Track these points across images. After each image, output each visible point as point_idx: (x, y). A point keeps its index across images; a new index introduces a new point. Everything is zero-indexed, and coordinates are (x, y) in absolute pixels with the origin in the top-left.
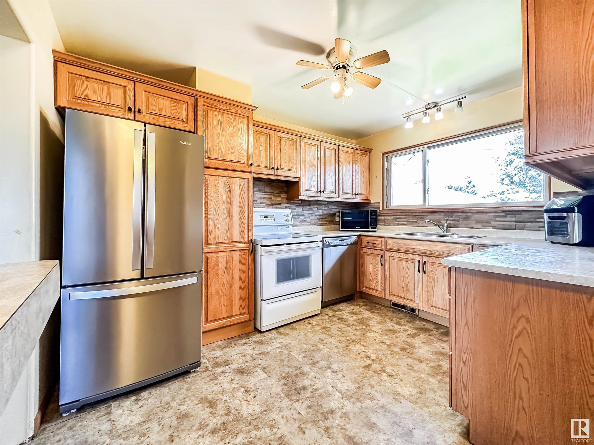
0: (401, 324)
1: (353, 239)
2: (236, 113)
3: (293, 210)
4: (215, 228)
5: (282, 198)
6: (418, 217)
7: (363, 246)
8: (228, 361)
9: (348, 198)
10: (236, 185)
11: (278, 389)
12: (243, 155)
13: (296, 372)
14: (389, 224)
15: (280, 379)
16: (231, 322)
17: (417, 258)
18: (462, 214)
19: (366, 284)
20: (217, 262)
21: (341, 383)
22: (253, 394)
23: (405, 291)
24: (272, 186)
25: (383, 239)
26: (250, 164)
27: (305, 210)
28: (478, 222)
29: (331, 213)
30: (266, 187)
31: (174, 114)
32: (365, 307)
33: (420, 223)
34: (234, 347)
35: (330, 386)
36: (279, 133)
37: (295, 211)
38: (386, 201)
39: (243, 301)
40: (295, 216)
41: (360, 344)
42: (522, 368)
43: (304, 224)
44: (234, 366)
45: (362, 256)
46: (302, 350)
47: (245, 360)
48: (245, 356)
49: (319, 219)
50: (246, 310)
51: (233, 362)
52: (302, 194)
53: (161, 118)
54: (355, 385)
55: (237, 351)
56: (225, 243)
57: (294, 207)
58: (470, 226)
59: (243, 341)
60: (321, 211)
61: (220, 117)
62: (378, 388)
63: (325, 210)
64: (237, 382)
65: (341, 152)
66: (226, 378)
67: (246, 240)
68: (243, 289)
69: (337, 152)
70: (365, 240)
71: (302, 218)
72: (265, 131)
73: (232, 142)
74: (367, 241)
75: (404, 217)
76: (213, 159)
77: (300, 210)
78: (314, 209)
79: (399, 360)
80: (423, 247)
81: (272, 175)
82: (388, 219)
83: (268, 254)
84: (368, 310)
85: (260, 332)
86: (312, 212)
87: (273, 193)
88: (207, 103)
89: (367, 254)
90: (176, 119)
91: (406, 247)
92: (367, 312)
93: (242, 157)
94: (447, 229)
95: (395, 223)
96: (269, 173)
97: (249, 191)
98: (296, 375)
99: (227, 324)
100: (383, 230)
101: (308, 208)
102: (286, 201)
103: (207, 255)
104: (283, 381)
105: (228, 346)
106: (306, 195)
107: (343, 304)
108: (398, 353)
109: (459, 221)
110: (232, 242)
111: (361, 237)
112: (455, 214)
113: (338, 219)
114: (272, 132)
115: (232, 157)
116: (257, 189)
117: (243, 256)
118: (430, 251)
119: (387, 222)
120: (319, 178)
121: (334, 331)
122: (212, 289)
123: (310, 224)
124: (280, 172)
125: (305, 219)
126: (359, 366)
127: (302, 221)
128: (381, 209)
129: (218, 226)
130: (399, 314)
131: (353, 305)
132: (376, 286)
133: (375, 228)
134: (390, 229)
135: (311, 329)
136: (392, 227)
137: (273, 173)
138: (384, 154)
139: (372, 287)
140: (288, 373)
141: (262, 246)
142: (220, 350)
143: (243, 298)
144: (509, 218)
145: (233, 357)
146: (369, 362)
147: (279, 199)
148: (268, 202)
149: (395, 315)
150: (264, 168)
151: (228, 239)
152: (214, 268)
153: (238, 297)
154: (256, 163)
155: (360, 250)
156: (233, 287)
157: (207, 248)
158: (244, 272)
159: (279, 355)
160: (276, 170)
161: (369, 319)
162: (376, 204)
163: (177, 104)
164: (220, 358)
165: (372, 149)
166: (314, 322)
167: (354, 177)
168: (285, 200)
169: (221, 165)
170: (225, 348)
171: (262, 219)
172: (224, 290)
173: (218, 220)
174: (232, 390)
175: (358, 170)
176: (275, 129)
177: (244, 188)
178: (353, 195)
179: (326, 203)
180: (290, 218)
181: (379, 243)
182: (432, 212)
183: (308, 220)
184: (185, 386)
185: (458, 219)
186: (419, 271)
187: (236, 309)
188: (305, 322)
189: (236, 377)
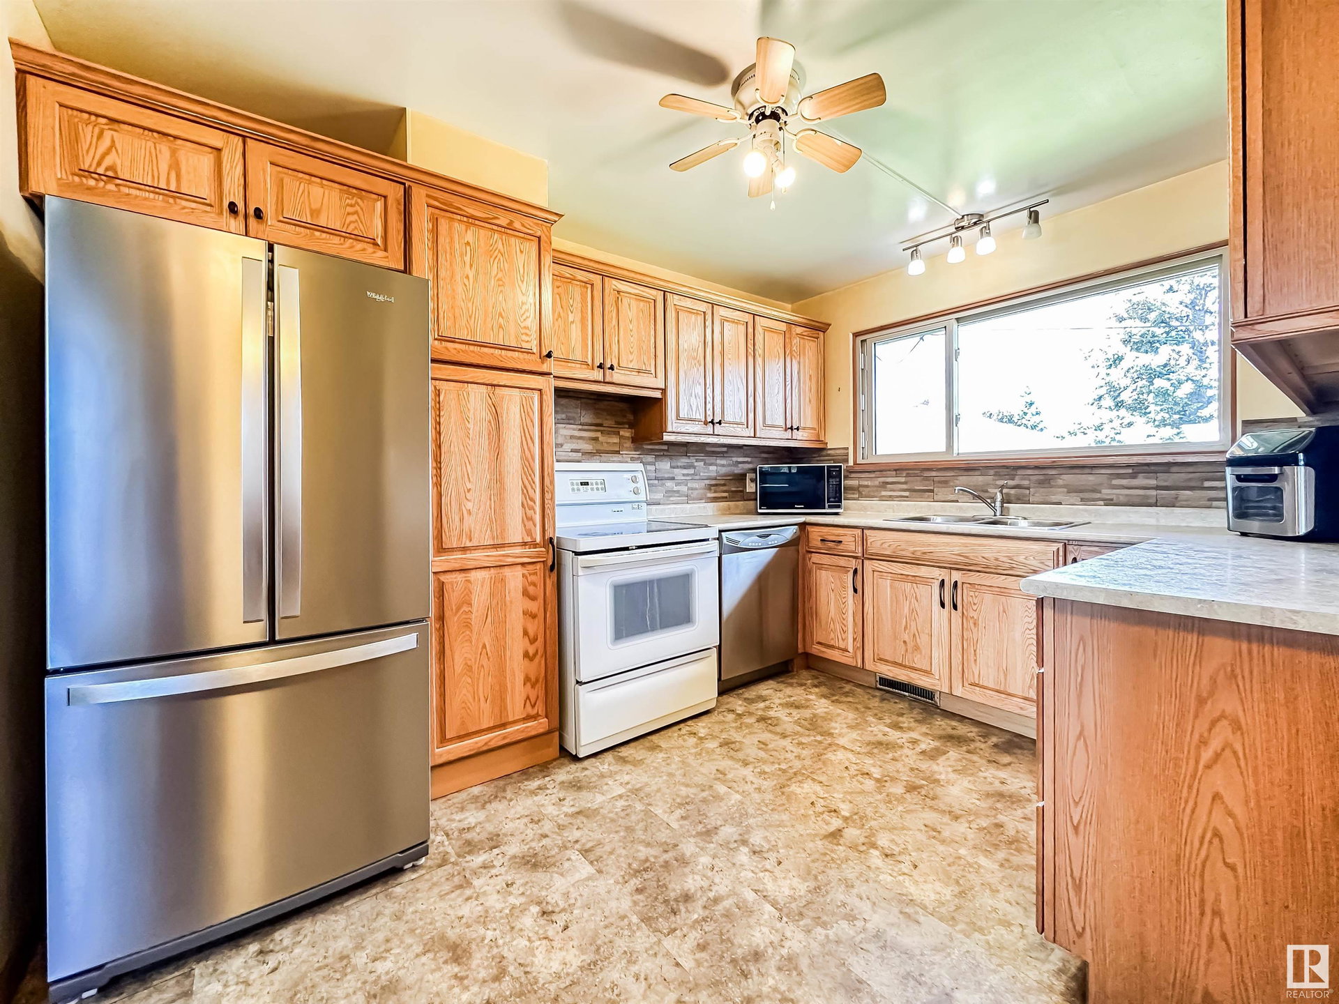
0: (901, 728)
1: (790, 533)
2: (510, 227)
3: (649, 467)
4: (460, 509)
5: (621, 437)
6: (936, 479)
7: (813, 547)
8: (498, 835)
9: (777, 438)
10: (513, 404)
11: (623, 902)
12: (527, 331)
13: (666, 857)
14: (869, 496)
15: (626, 878)
16: (504, 738)
17: (938, 574)
18: (1036, 472)
19: (819, 636)
20: (467, 594)
21: (775, 879)
22: (561, 919)
23: (910, 650)
24: (598, 409)
25: (859, 531)
26: (545, 353)
27: (677, 467)
28: (1072, 490)
29: (736, 472)
30: (583, 413)
31: (352, 227)
32: (817, 690)
33: (941, 493)
34: (511, 800)
35: (749, 889)
36: (614, 282)
37: (652, 468)
38: (862, 442)
39: (533, 686)
40: (655, 480)
41: (813, 780)
42: (1221, 841)
43: (675, 498)
44: (513, 849)
45: (810, 572)
46: (678, 800)
47: (540, 832)
48: (539, 821)
49: (710, 487)
50: (540, 708)
51: (510, 838)
52: (669, 429)
53: (317, 234)
54: (807, 884)
55: (519, 809)
56: (485, 547)
57: (650, 458)
58: (1054, 498)
59: (535, 784)
60: (713, 468)
61: (469, 237)
62: (862, 889)
63: (723, 466)
64: (522, 890)
65: (759, 329)
66: (491, 881)
67: (538, 540)
68: (531, 659)
69: (750, 330)
70: (815, 534)
71: (669, 484)
72: (580, 275)
73: (501, 299)
74: (820, 536)
75: (903, 480)
76: (452, 340)
77: (665, 465)
78: (696, 464)
79: (905, 815)
80: (949, 548)
81: (600, 382)
82: (867, 486)
83: (592, 571)
84: (824, 696)
85: (576, 759)
86: (691, 471)
87: (601, 425)
88: (436, 199)
89: (820, 566)
90: (357, 238)
91: (912, 549)
92: (823, 700)
93: (524, 337)
94: (1002, 507)
95: (884, 493)
96: (591, 378)
97: (545, 420)
98: (666, 865)
99: (493, 744)
100: (855, 510)
101: (684, 461)
102: (632, 445)
103: (443, 578)
104: (635, 882)
105: (496, 797)
106: (679, 430)
107: (766, 683)
108: (901, 800)
109: (1028, 489)
110: (502, 546)
111: (808, 528)
112: (1019, 472)
113: (750, 488)
114: (597, 280)
115: (501, 336)
116: (564, 416)
117: (532, 578)
118: (967, 557)
119: (865, 491)
120: (709, 391)
121: (752, 752)
122: (456, 661)
123: (689, 499)
124: (617, 376)
125: (675, 488)
126: (816, 835)
127: (670, 493)
128: (851, 463)
129: (469, 505)
130: (896, 703)
131: (791, 685)
132: (843, 640)
133: (839, 507)
134: (872, 508)
135: (696, 746)
136: (875, 503)
137: (601, 379)
138: (856, 335)
139: (832, 643)
140: (647, 860)
141: (577, 554)
142: (476, 808)
143: (533, 679)
144: (1141, 481)
145: (509, 827)
146: (836, 823)
147: (616, 440)
148: (587, 447)
149: (886, 705)
150: (578, 366)
151: (493, 539)
152: (458, 609)
153: (520, 678)
154: (560, 352)
155: (804, 559)
156: (508, 653)
157: (441, 561)
158: (534, 616)
159: (622, 814)
160: (608, 372)
161: (828, 718)
162: (838, 452)
163: (359, 201)
164: (478, 830)
165: (830, 325)
166: (702, 730)
167: (788, 387)
168: (628, 444)
169: (473, 355)
170: (490, 802)
171: (575, 487)
172: (485, 662)
173: (469, 490)
174: (507, 911)
175: (799, 373)
176: (605, 273)
177: (531, 413)
178: (786, 430)
179: (725, 449)
180: (641, 484)
181: (850, 542)
182: (969, 468)
183: (684, 489)
184: (390, 908)
185: (1026, 483)
186: (943, 605)
187: (516, 708)
188: (680, 729)
189: (518, 876)
